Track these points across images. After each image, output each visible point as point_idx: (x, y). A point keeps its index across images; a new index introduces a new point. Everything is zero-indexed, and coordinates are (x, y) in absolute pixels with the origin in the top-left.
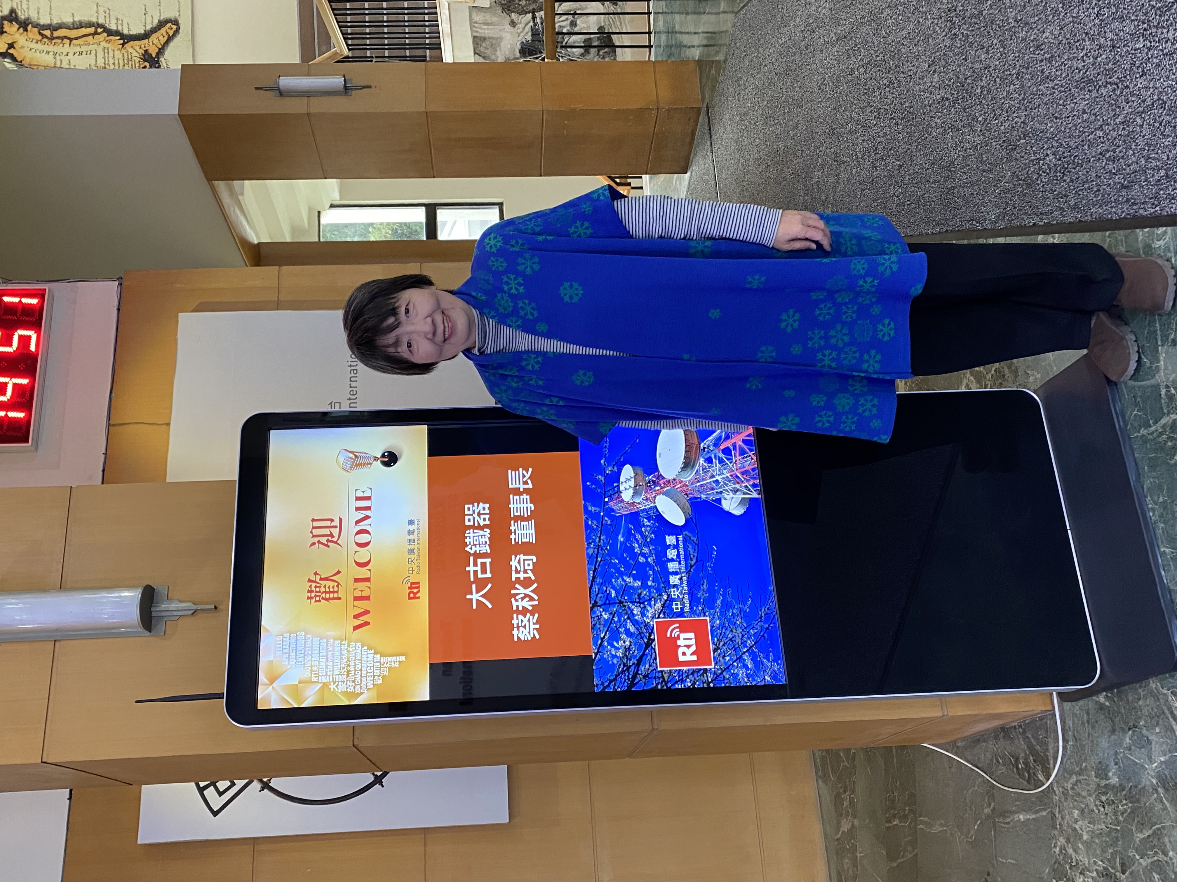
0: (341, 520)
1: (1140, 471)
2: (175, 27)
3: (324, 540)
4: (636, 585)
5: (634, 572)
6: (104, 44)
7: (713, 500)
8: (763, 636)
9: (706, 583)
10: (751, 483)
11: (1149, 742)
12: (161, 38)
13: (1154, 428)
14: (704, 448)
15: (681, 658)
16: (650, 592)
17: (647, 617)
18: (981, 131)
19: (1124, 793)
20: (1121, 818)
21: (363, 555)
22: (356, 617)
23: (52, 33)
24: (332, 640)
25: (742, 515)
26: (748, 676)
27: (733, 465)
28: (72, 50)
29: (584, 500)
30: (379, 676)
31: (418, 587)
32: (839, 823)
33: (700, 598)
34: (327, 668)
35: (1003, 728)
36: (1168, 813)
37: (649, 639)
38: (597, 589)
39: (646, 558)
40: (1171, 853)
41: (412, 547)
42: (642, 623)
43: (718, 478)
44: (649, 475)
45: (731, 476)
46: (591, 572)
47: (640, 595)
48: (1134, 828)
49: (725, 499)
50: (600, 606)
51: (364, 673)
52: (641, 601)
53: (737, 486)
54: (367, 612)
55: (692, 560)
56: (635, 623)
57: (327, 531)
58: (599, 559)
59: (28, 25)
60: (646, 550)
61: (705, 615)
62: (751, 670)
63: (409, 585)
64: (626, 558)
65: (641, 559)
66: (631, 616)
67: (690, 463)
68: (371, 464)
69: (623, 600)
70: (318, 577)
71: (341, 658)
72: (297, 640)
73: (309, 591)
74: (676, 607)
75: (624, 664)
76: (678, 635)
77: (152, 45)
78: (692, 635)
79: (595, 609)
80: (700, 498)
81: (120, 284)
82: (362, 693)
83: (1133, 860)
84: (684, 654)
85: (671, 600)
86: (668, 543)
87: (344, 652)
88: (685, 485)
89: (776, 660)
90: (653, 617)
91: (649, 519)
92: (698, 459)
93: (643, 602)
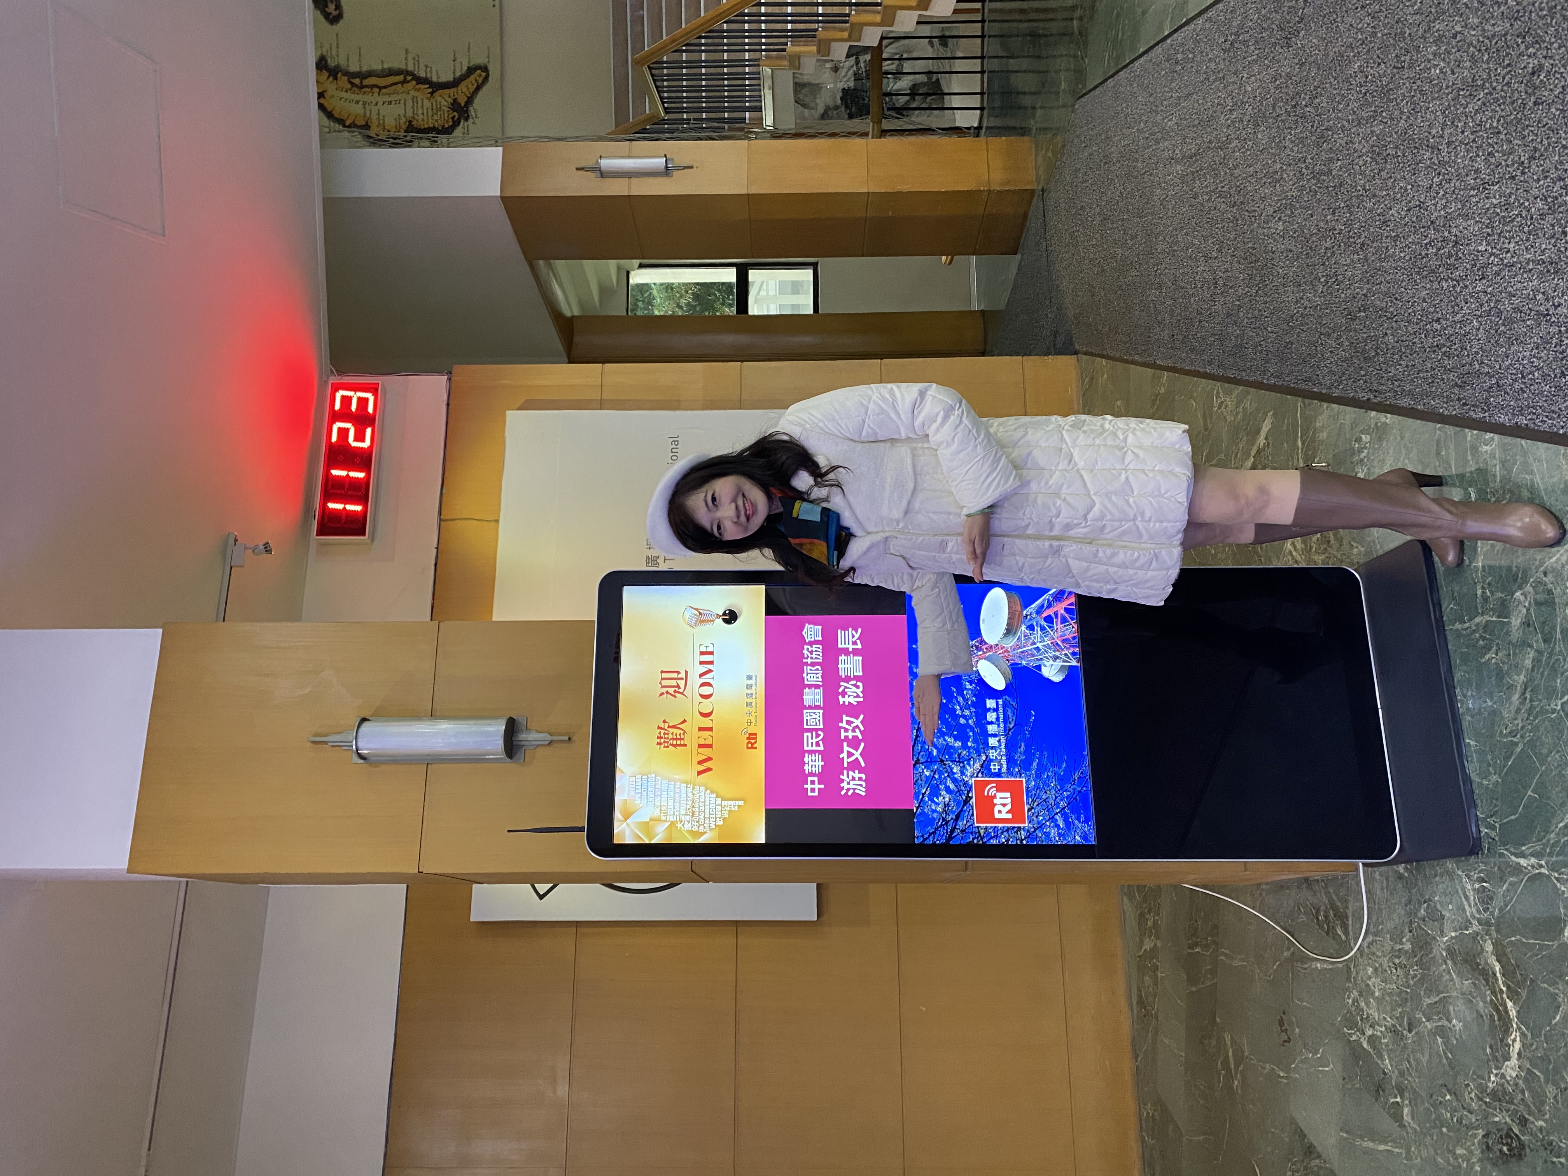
0: (686, 672)
1: (1452, 662)
2: (484, 74)
3: (671, 690)
4: (956, 745)
5: (955, 733)
6: (413, 93)
7: (1033, 667)
8: (1075, 798)
9: (1023, 746)
10: (1071, 651)
11: (1443, 917)
12: (470, 86)
13: (1467, 625)
14: (1027, 616)
15: (997, 816)
16: (970, 753)
17: (966, 776)
18: (1322, 292)
19: (1416, 959)
20: (1411, 982)
21: (706, 706)
22: (700, 763)
23: (361, 82)
24: (679, 783)
25: (1060, 682)
26: (1059, 835)
27: (1054, 633)
28: (380, 100)
30: (720, 818)
31: (756, 738)
32: (1142, 941)
33: (1017, 760)
34: (674, 808)
35: (1306, 880)
36: (1454, 984)
37: (968, 796)
38: (919, 748)
39: (967, 720)
40: (1454, 1021)
41: (749, 700)
42: (961, 781)
43: (1039, 645)
45: (1052, 643)
47: (959, 755)
48: (1422, 993)
49: (1045, 666)
50: (922, 763)
51: (707, 815)
52: (960, 761)
53: (1057, 654)
54: (709, 759)
55: (1010, 723)
56: (954, 781)
57: (674, 683)
59: (337, 73)
60: (967, 712)
61: (1020, 776)
62: (1062, 830)
63: (746, 736)
64: (948, 719)
65: (962, 721)
66: (951, 774)
67: (1012, 629)
68: (713, 621)
69: (943, 758)
70: (666, 725)
71: (687, 800)
72: (648, 782)
73: (658, 738)
74: (994, 768)
75: (943, 818)
76: (995, 794)
77: (461, 93)
78: (1008, 795)
79: (918, 766)
80: (1021, 664)
81: (449, 379)
82: (705, 833)
83: (1420, 1022)
84: (1000, 812)
85: (989, 761)
86: (988, 706)
87: (690, 795)
88: (1007, 651)
89: (1086, 821)
90: (972, 776)
91: (971, 683)
92: (1021, 626)
93: (962, 761)
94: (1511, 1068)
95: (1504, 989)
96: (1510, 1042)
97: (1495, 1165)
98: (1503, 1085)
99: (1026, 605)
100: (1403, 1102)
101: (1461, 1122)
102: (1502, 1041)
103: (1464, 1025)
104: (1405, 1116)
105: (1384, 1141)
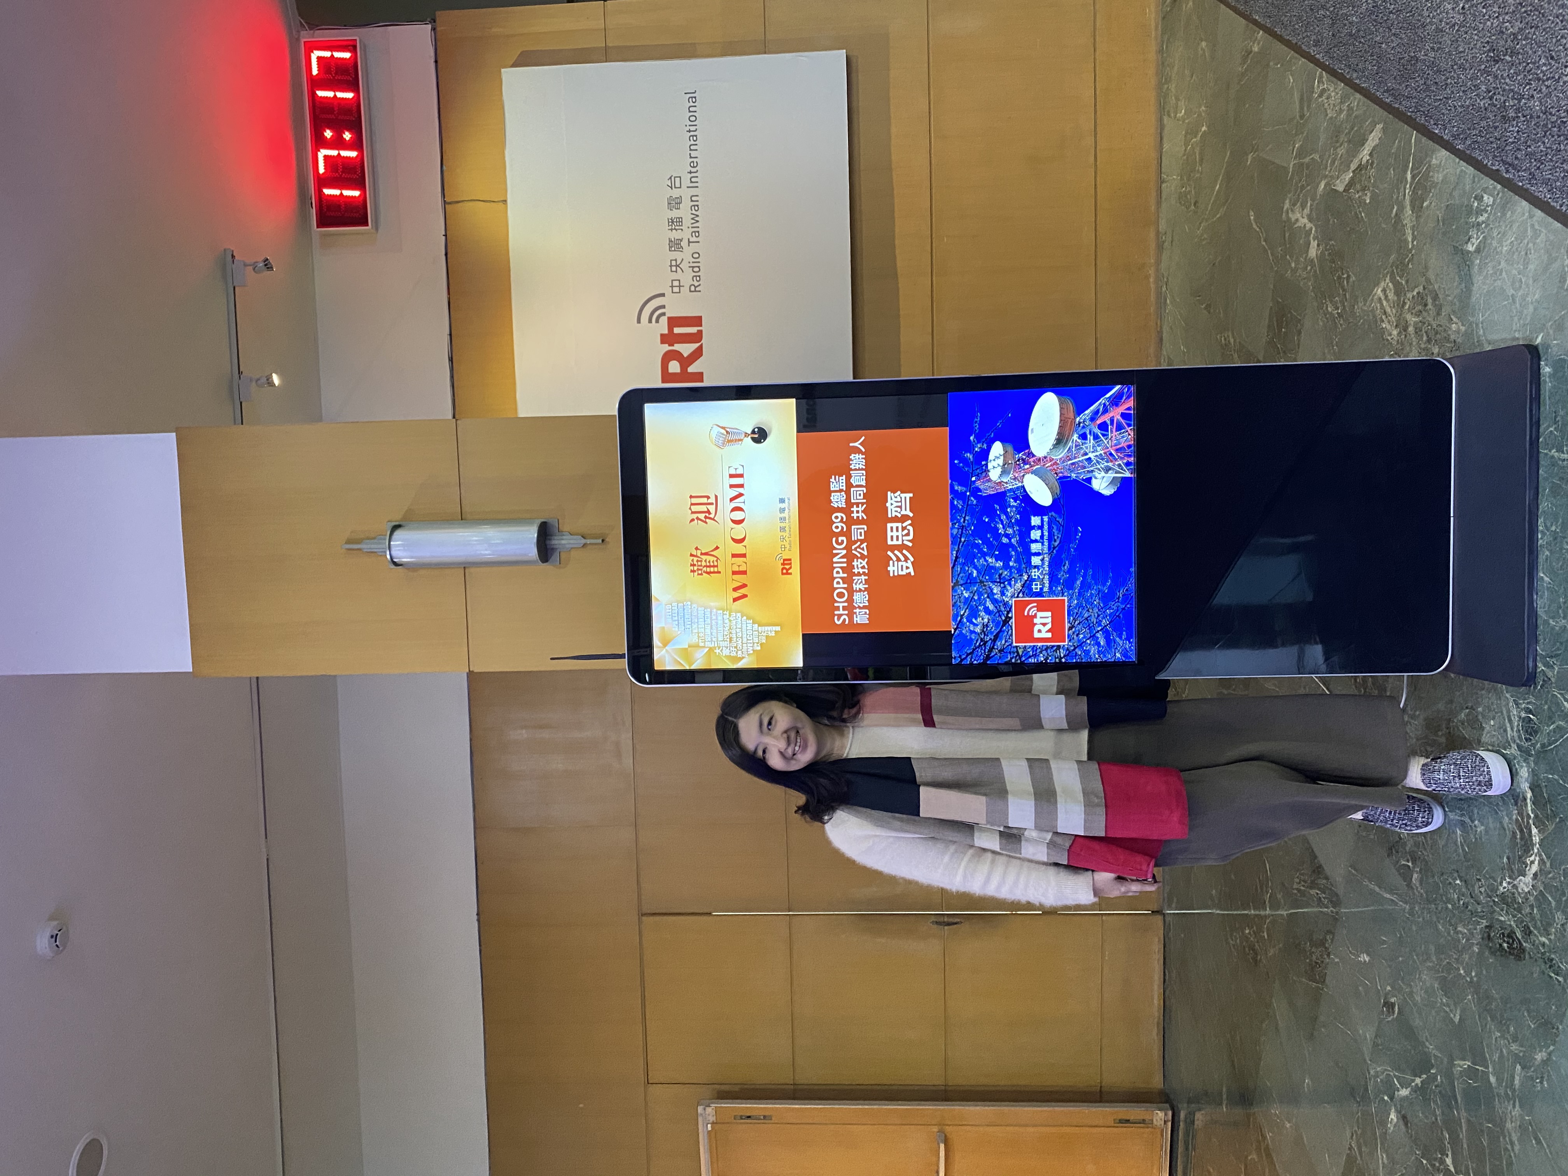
0: (716, 497)
3: (702, 516)
4: (997, 565)
5: (997, 552)
7: (1083, 479)
8: (1118, 616)
9: (1067, 564)
10: (1125, 461)
14: (1080, 423)
15: (1036, 635)
16: (1011, 573)
17: (1007, 596)
21: (738, 532)
22: (735, 590)
24: (715, 610)
25: (1111, 495)
26: (1100, 653)
27: (1108, 442)
29: (951, 478)
30: (758, 643)
31: (790, 564)
33: (1060, 579)
34: (711, 634)
37: (1007, 617)
38: (959, 569)
39: (1010, 540)
41: (783, 525)
42: (1001, 602)
43: (1091, 455)
44: (1019, 453)
45: (1105, 453)
46: (955, 552)
47: (1000, 575)
49: (1096, 478)
50: (962, 585)
51: (745, 640)
52: (1002, 581)
53: (1110, 464)
54: (744, 586)
55: (1055, 541)
56: (995, 601)
57: (704, 508)
58: (963, 540)
60: (1010, 531)
61: (1063, 595)
62: (1103, 647)
63: (782, 561)
64: (989, 539)
65: (1005, 540)
66: (991, 595)
67: (1063, 438)
68: (742, 440)
69: (983, 579)
70: (699, 552)
71: (724, 627)
72: (684, 609)
73: (691, 565)
74: (1036, 587)
75: (981, 639)
76: (1036, 614)
78: (1049, 614)
79: (957, 587)
80: (1070, 477)
81: (434, 29)
82: (744, 658)
84: (1039, 631)
85: (1031, 580)
86: (1033, 524)
87: (727, 621)
88: (1056, 464)
89: (1128, 639)
90: (1012, 597)
91: (1015, 499)
92: (1072, 436)
93: (1003, 582)
94: (1525, 883)
95: (1532, 816)
96: (1529, 863)
97: (1493, 953)
98: (1513, 894)
99: (1079, 411)
100: (1414, 867)
101: (1467, 907)
102: (1520, 857)
103: (1486, 831)
104: (1413, 879)
105: (1391, 892)
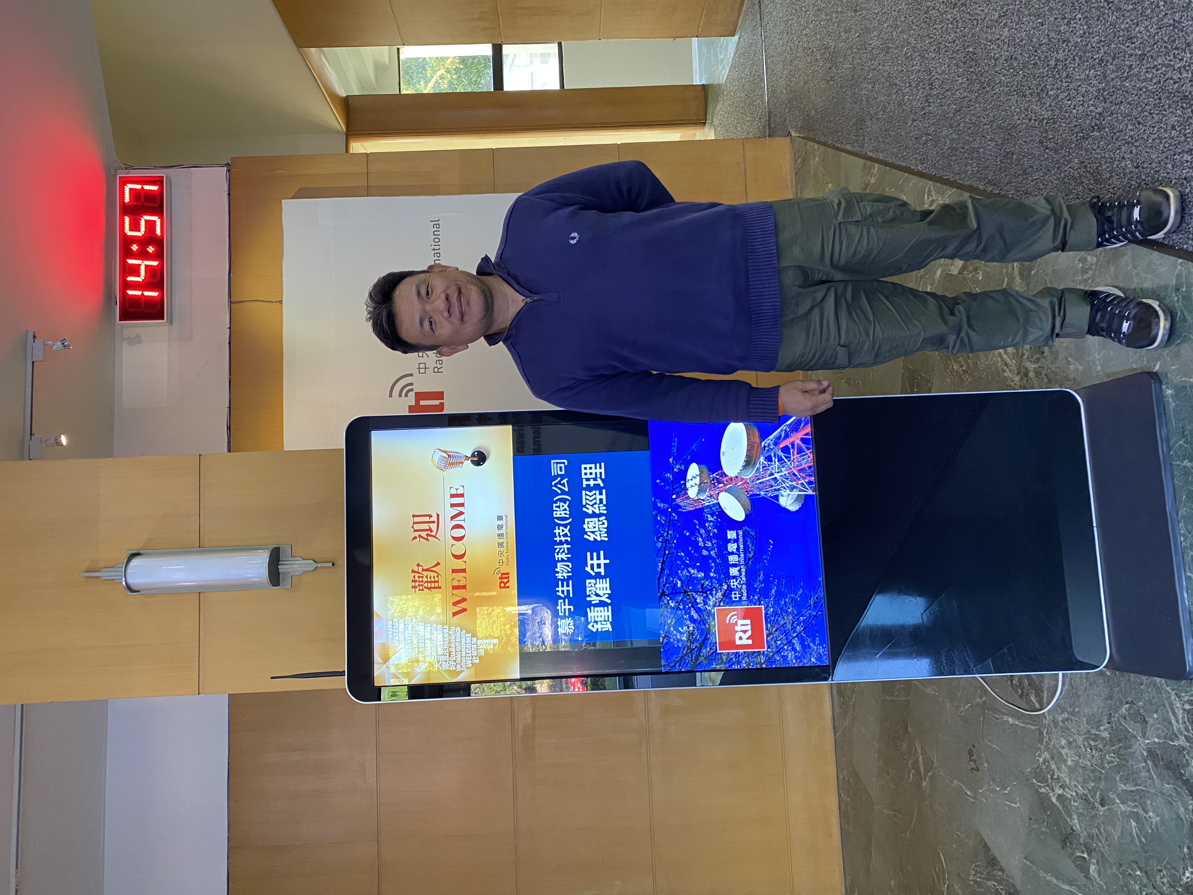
0: (438, 515)
3: (424, 534)
4: (699, 576)
5: (698, 564)
7: (771, 497)
8: (811, 622)
9: (762, 575)
10: (807, 480)
11: (1145, 722)
14: (765, 447)
16: (711, 582)
17: (709, 605)
20: (1107, 766)
21: (459, 548)
22: (455, 604)
24: (435, 625)
25: (797, 511)
26: (796, 658)
27: (791, 463)
29: (653, 496)
30: (476, 656)
31: (508, 578)
33: (756, 588)
34: (431, 648)
36: (1153, 783)
37: (711, 625)
38: (665, 580)
39: (709, 552)
41: (501, 541)
42: (704, 610)
43: (777, 475)
44: (713, 474)
45: (789, 473)
46: (660, 564)
47: (702, 585)
48: (1118, 779)
49: (782, 496)
50: (668, 595)
51: (464, 654)
52: (703, 591)
53: (794, 483)
54: (464, 600)
55: (750, 553)
56: (698, 610)
57: (426, 526)
58: (667, 552)
60: (709, 544)
61: (760, 604)
62: (799, 653)
63: (500, 575)
64: (690, 551)
65: (705, 553)
66: (695, 603)
67: (751, 460)
68: (462, 463)
69: (687, 589)
70: (421, 568)
71: (444, 641)
72: (404, 624)
73: (413, 581)
74: (735, 596)
75: (688, 647)
76: (736, 621)
78: (748, 622)
80: (759, 495)
81: (228, 170)
82: (462, 671)
83: (1113, 801)
84: (741, 638)
85: (730, 590)
86: (729, 537)
87: (446, 635)
88: (746, 483)
89: (821, 642)
90: (714, 606)
91: (712, 515)
92: (759, 458)
93: (706, 592)
99: (763, 437)
100: (1090, 859)
103: (1163, 822)
104: (1091, 871)
105: (1070, 884)
